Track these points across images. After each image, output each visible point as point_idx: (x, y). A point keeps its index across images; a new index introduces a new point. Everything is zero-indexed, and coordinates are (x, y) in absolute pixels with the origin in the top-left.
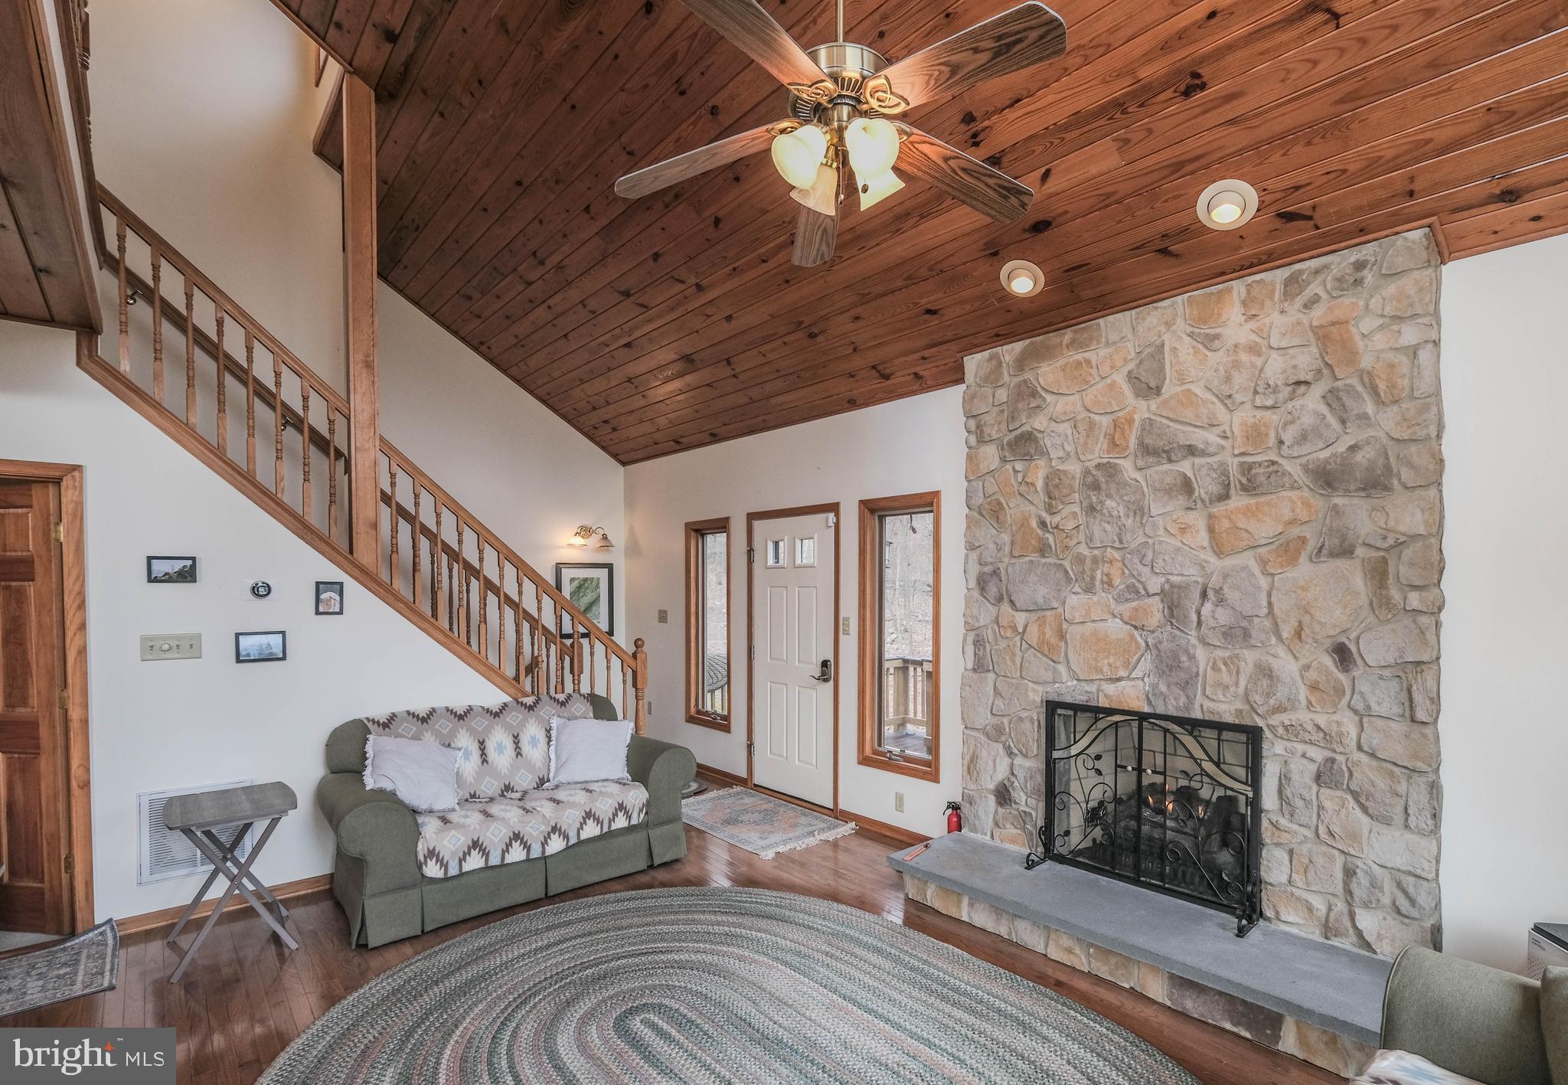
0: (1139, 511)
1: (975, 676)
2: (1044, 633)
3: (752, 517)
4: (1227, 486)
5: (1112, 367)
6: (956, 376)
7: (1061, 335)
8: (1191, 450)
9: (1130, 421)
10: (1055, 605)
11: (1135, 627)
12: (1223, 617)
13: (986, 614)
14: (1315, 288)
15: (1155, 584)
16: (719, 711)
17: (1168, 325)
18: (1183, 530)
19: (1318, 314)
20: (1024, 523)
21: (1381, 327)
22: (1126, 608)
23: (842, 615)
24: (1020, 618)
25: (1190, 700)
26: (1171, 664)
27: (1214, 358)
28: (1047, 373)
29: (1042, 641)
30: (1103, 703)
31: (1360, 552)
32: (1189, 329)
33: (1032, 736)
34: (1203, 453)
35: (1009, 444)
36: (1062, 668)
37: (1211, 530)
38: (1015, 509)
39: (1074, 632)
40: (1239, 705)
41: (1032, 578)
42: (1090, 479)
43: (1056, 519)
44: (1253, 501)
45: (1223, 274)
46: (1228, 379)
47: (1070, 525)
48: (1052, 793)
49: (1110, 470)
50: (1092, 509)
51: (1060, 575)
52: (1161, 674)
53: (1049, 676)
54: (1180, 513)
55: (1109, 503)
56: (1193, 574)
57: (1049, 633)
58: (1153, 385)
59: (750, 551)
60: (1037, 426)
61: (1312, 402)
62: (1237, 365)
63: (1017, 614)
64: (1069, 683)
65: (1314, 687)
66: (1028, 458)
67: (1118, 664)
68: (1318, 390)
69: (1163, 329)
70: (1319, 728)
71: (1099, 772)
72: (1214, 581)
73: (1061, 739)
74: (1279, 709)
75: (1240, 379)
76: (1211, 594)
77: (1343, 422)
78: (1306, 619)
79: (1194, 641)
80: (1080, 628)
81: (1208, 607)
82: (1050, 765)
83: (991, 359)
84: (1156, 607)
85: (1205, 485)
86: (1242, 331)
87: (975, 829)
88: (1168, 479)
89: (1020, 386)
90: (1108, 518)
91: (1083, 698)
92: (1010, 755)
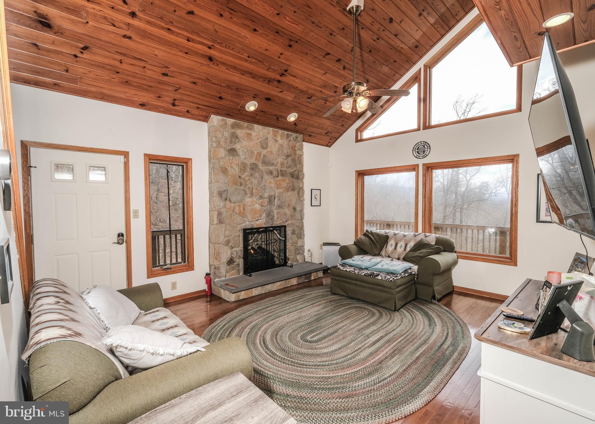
0: (262, 177)
2: (240, 210)
3: (28, 144)
4: (278, 174)
5: (257, 139)
6: (205, 119)
9: (261, 154)
10: (242, 201)
11: (262, 206)
12: (279, 203)
13: (221, 204)
14: (290, 138)
15: (266, 196)
18: (270, 183)
19: (290, 143)
22: (260, 201)
23: (132, 209)
25: (273, 222)
26: (269, 214)
28: (241, 132)
29: (240, 212)
32: (272, 137)
33: (238, 240)
34: (274, 166)
36: (245, 219)
37: (276, 184)
38: (231, 171)
41: (236, 193)
42: (251, 167)
43: (242, 176)
44: (284, 178)
45: (279, 128)
47: (247, 178)
49: (256, 165)
50: (252, 175)
51: (244, 192)
52: (267, 218)
53: (242, 222)
54: (270, 179)
55: (257, 174)
56: (273, 193)
57: (242, 209)
58: (265, 146)
59: (28, 168)
60: (237, 147)
61: (290, 160)
62: (280, 148)
63: (232, 204)
64: (247, 223)
66: (234, 156)
67: (259, 216)
69: (268, 134)
72: (277, 195)
73: (247, 239)
74: (287, 221)
75: (280, 151)
76: (276, 198)
78: (290, 203)
79: (273, 209)
80: (249, 207)
81: (277, 201)
82: (244, 246)
83: (223, 120)
84: (266, 201)
85: (275, 173)
86: (280, 141)
87: (220, 277)
88: (268, 170)
89: (233, 133)
90: (255, 178)
91: (251, 226)
92: (231, 248)
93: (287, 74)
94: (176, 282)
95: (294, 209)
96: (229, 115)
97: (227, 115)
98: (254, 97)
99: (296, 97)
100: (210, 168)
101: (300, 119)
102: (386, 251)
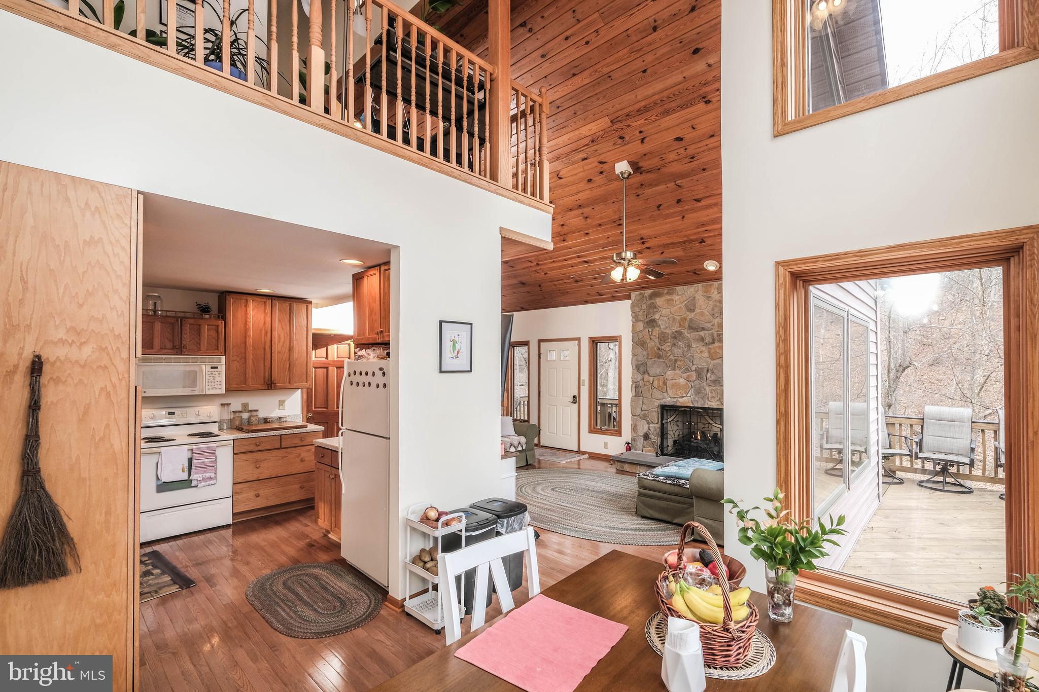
0: (689, 346)
1: (636, 398)
2: (659, 383)
3: (540, 341)
4: (714, 340)
5: (680, 302)
6: (629, 297)
7: (664, 290)
8: (703, 329)
9: (686, 319)
10: (663, 374)
11: (688, 381)
12: (713, 377)
13: (639, 377)
15: (693, 368)
16: (522, 418)
17: (696, 292)
18: (701, 352)
20: (652, 348)
22: (685, 375)
23: (582, 378)
24: (651, 379)
25: (705, 402)
26: (698, 391)
27: (711, 303)
28: (659, 301)
29: (659, 386)
30: (679, 404)
32: (703, 294)
33: (655, 416)
34: (707, 330)
35: (647, 322)
36: (666, 395)
37: (709, 352)
38: (651, 344)
39: (669, 383)
40: (717, 403)
41: (655, 366)
42: (673, 335)
43: (663, 348)
44: (721, 345)
46: (714, 309)
47: (667, 349)
48: (663, 434)
49: (680, 333)
50: (674, 344)
51: (664, 365)
52: (696, 395)
53: (661, 397)
54: (700, 347)
55: (680, 343)
56: (705, 365)
57: (661, 383)
58: (692, 308)
59: (539, 355)
60: (656, 317)
62: (716, 306)
63: (650, 377)
64: (668, 399)
66: (653, 327)
67: (683, 392)
71: (678, 426)
72: (711, 367)
73: (665, 417)
75: (717, 310)
76: (710, 371)
79: (705, 385)
80: (671, 381)
81: (709, 375)
82: (662, 424)
83: (641, 294)
84: (694, 374)
85: (708, 339)
87: (636, 449)
88: (697, 337)
89: (650, 304)
90: (679, 347)
91: (673, 404)
92: (649, 423)
94: (607, 442)
96: (643, 288)
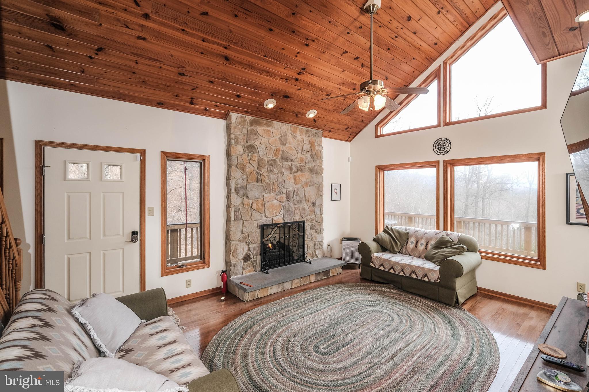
0: (281, 173)
1: (236, 222)
2: (258, 206)
4: (297, 169)
5: (276, 135)
7: (263, 120)
8: (291, 160)
9: (279, 150)
10: (261, 197)
11: (280, 202)
12: (298, 198)
13: (239, 201)
14: (309, 134)
15: (284, 191)
18: (289, 179)
19: (310, 138)
21: (317, 145)
22: (278, 197)
23: (147, 205)
24: (250, 202)
26: (288, 210)
27: (295, 141)
28: (260, 129)
29: (258, 208)
31: (315, 185)
32: (291, 133)
33: (255, 236)
34: (294, 162)
35: (246, 147)
36: (263, 215)
37: (294, 179)
38: (249, 168)
39: (266, 204)
40: (299, 217)
41: (254, 189)
42: (270, 163)
43: (261, 173)
44: (302, 174)
45: (298, 124)
46: (298, 147)
47: (265, 174)
49: (275, 161)
50: (271, 171)
51: (262, 188)
53: (260, 218)
54: (289, 174)
55: (275, 170)
56: (291, 189)
57: (260, 205)
58: (284, 143)
59: (42, 167)
60: (256, 143)
61: (309, 155)
62: (299, 144)
63: (249, 200)
64: (264, 219)
65: (310, 211)
66: (252, 152)
67: (277, 212)
68: (310, 153)
69: (287, 130)
70: (311, 219)
72: (296, 190)
74: (306, 216)
75: (300, 148)
76: (295, 193)
77: (313, 161)
78: (310, 198)
79: (292, 204)
80: (269, 203)
81: (295, 196)
82: (262, 243)
83: (241, 117)
84: (284, 196)
85: (294, 169)
86: (299, 137)
87: (236, 274)
88: (287, 166)
89: (251, 130)
90: (274, 174)
91: (269, 222)
92: (248, 244)
93: (304, 73)
94: (191, 280)
95: (314, 204)
96: (247, 113)
97: (245, 112)
98: (272, 95)
99: (315, 95)
100: (228, 165)
101: (320, 116)
102: (406, 248)
